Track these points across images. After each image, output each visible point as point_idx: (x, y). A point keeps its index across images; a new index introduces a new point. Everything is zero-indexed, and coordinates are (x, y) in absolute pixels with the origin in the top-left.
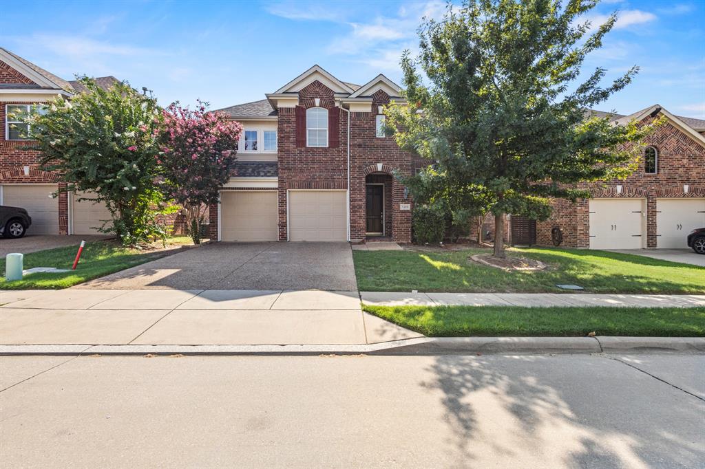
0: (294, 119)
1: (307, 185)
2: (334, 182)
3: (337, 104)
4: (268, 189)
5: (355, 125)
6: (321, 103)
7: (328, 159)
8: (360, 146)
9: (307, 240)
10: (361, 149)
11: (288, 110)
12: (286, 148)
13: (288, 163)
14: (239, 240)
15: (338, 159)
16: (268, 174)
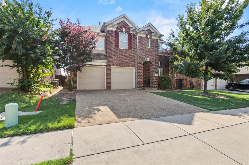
0: (114, 36)
1: (119, 65)
2: (130, 64)
3: (131, 32)
4: (101, 65)
5: (140, 41)
6: (125, 30)
7: (127, 54)
8: (141, 50)
9: (118, 88)
10: (142, 52)
11: (112, 31)
12: (111, 48)
13: (112, 55)
14: (87, 89)
15: (131, 55)
16: (102, 59)
